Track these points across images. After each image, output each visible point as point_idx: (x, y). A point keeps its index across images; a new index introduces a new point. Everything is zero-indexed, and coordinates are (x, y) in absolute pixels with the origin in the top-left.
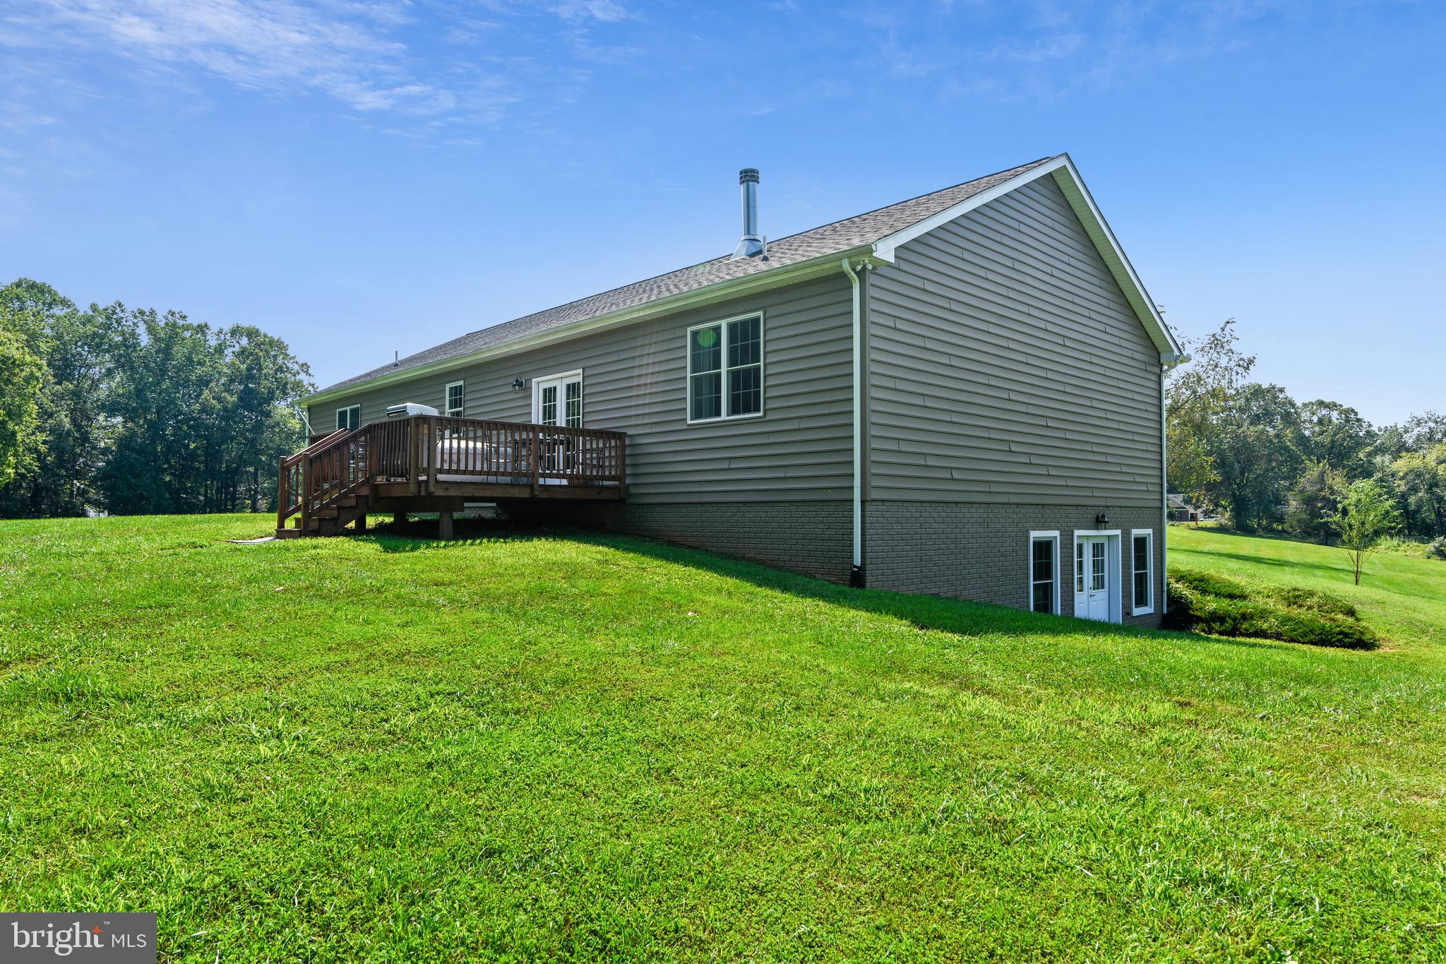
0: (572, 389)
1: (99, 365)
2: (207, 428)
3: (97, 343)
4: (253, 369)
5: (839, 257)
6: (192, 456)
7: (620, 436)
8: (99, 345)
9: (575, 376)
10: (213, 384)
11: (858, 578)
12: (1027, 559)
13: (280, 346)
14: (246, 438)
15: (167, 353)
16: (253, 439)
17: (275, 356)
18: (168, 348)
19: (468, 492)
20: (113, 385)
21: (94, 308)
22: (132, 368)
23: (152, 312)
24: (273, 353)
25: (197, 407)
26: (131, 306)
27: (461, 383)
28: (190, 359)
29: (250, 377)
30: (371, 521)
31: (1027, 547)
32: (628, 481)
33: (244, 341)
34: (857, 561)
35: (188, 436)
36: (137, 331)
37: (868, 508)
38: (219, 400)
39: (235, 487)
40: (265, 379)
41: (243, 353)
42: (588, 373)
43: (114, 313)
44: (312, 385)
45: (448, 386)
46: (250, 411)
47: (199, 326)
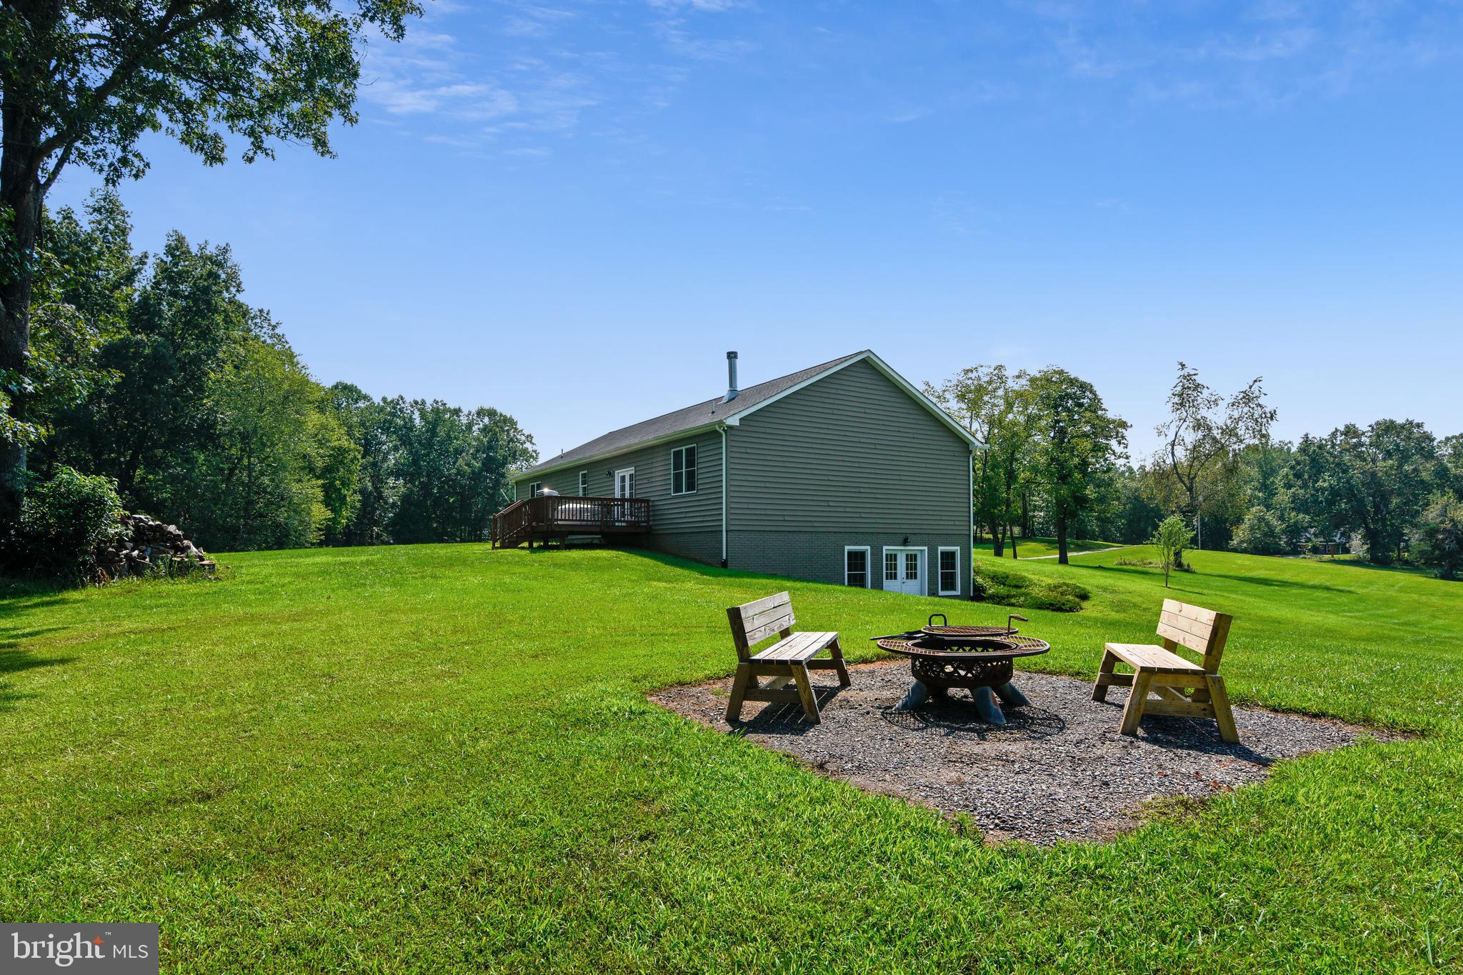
0: (631, 476)
1: (387, 442)
2: (462, 487)
3: (386, 427)
4: (492, 441)
5: (714, 424)
6: (451, 508)
7: (648, 501)
8: (389, 428)
9: (631, 470)
10: (464, 454)
11: (724, 564)
12: (844, 561)
13: (510, 422)
14: (488, 494)
15: (433, 431)
16: (493, 494)
17: (508, 431)
18: (434, 428)
19: (571, 529)
20: (397, 455)
21: (384, 399)
22: (411, 444)
23: (423, 402)
24: (506, 428)
25: (454, 471)
26: (409, 399)
27: (586, 472)
28: (448, 436)
29: (490, 448)
30: (535, 545)
31: (844, 554)
32: (651, 523)
33: (486, 420)
34: (724, 558)
35: (449, 493)
36: (414, 417)
37: (729, 534)
38: (468, 465)
39: (481, 531)
40: (501, 449)
41: (485, 430)
42: (637, 469)
43: (398, 404)
44: (535, 451)
45: (581, 473)
46: (491, 473)
47: (455, 410)
